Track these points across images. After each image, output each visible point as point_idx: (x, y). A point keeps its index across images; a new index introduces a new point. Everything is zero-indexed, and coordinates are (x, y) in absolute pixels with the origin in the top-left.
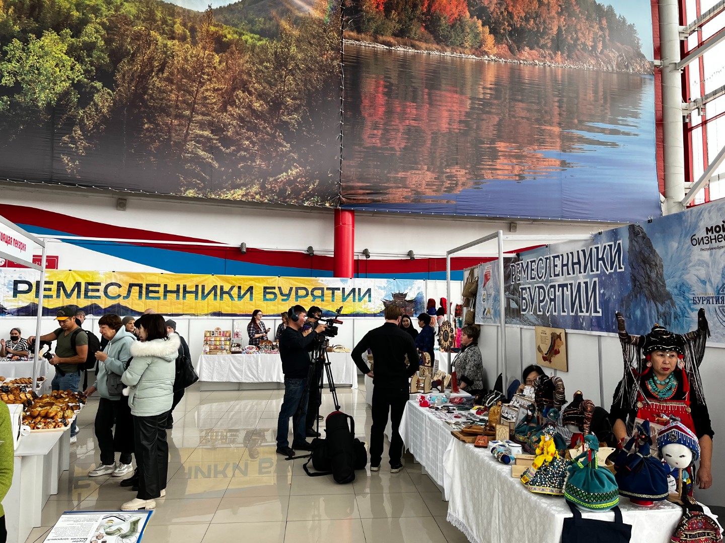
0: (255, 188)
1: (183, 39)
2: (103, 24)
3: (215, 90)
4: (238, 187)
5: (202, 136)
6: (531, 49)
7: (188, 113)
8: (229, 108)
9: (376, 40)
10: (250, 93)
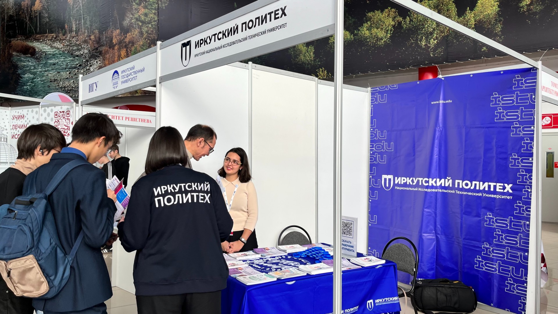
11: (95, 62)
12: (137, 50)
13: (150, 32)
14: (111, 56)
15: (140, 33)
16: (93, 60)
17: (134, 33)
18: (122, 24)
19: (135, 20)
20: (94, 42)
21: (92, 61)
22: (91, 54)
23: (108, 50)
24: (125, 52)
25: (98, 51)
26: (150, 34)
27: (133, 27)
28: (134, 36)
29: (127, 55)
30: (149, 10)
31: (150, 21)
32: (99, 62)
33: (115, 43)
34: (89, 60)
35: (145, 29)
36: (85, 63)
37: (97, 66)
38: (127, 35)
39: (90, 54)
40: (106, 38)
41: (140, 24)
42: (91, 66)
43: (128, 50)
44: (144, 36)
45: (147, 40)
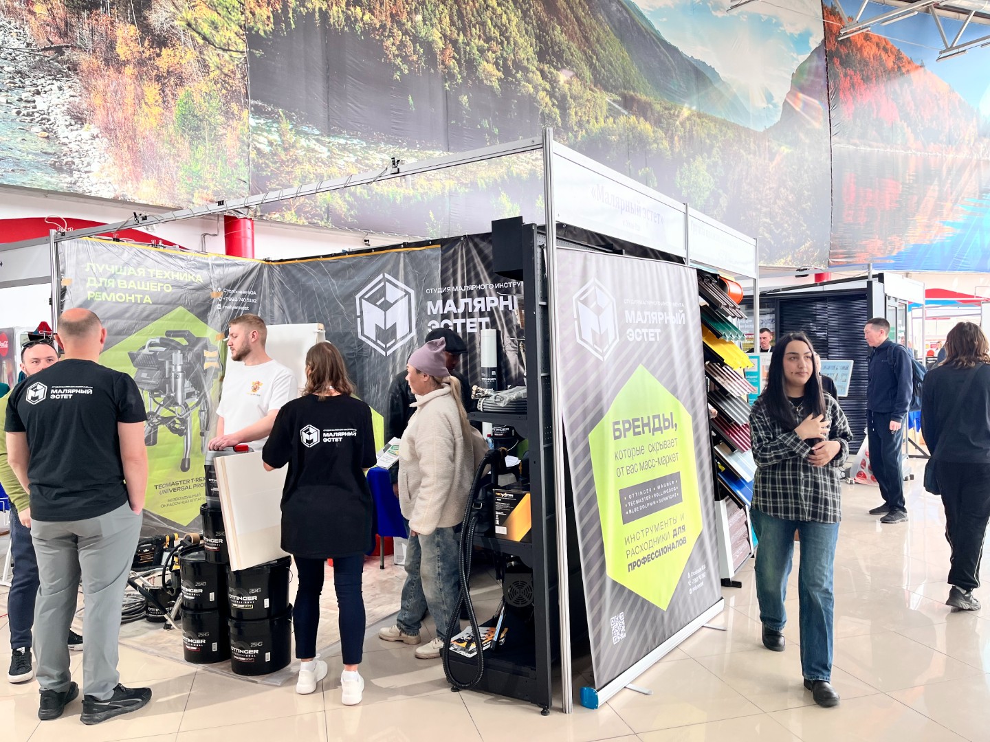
0: (790, 258)
1: (755, 154)
2: (719, 147)
3: (770, 189)
4: (781, 257)
5: (766, 223)
6: (935, 143)
7: (759, 206)
8: (778, 201)
9: (849, 144)
10: (787, 189)
11: (55, 87)
12: (193, 101)
13: (226, 71)
14: (112, 88)
15: (198, 61)
16: (43, 77)
17: (183, 55)
18: (145, 18)
19: (184, 24)
20: (48, 28)
21: (42, 81)
22: (37, 58)
23: (98, 67)
24: (157, 91)
25: (65, 57)
26: (226, 75)
27: (179, 39)
28: (183, 62)
29: (164, 102)
30: (223, 18)
31: (224, 45)
32: (69, 92)
33: (122, 58)
34: (27, 73)
35: (212, 57)
36: (14, 78)
37: (63, 102)
38: (161, 51)
39: (34, 58)
40: (92, 31)
41: (201, 41)
42: (38, 93)
43: (167, 90)
44: (212, 75)
45: (219, 86)
